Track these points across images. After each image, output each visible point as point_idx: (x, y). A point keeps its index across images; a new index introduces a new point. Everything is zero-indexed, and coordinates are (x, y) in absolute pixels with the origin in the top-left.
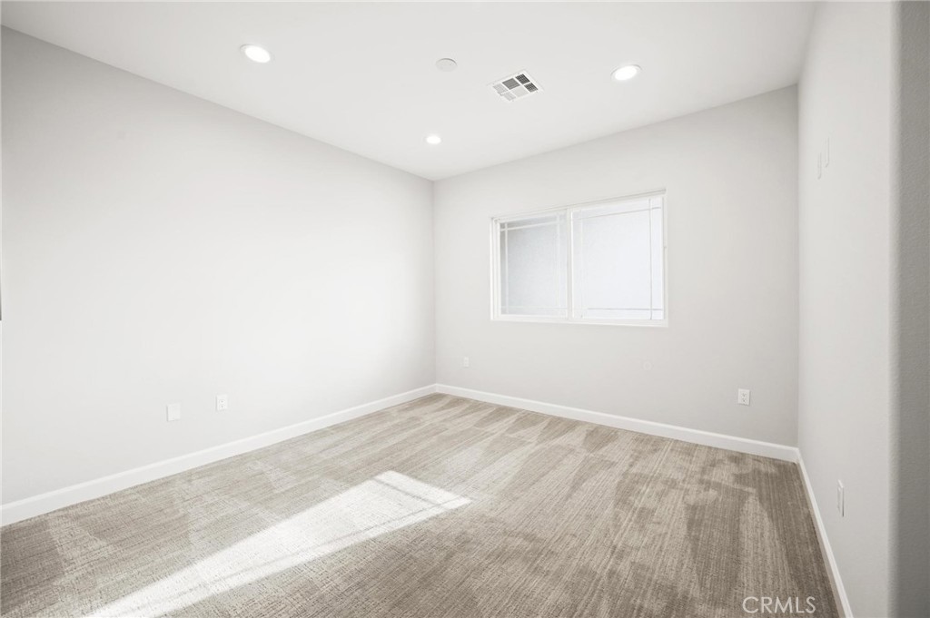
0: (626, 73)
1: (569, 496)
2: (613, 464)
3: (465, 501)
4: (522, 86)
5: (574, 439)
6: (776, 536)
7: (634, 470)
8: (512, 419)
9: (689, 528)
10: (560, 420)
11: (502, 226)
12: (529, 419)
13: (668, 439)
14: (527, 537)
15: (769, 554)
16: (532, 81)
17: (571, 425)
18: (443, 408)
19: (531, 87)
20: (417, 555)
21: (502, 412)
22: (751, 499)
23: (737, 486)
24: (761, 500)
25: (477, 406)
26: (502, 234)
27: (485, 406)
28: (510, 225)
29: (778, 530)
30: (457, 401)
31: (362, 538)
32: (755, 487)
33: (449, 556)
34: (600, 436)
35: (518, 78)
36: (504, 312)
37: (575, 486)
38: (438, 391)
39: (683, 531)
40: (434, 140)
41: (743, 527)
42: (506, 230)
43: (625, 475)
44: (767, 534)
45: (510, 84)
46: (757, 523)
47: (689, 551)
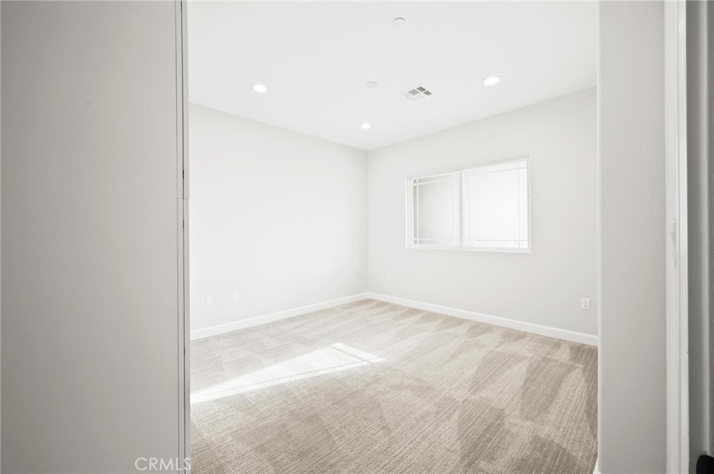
0: (492, 81)
1: (449, 361)
2: (484, 346)
3: (381, 360)
4: (422, 93)
5: (462, 330)
6: (585, 390)
7: (498, 350)
8: (420, 316)
9: (525, 383)
10: (453, 318)
11: (415, 181)
12: (430, 317)
13: (530, 333)
14: (416, 380)
15: (575, 400)
16: (427, 90)
17: (461, 322)
18: (372, 308)
19: (428, 93)
20: (348, 383)
21: (412, 311)
22: (577, 371)
23: (570, 363)
24: (584, 372)
25: (394, 308)
26: (415, 187)
27: (402, 308)
28: (420, 181)
29: (588, 387)
30: (383, 304)
31: (317, 374)
32: (583, 364)
33: (367, 385)
34: (480, 329)
35: (418, 89)
36: (415, 242)
37: (454, 356)
38: (369, 297)
39: (521, 383)
40: (366, 126)
41: (563, 385)
42: (418, 184)
43: (491, 352)
44: (579, 389)
45: (414, 92)
46: (575, 382)
47: (520, 394)
